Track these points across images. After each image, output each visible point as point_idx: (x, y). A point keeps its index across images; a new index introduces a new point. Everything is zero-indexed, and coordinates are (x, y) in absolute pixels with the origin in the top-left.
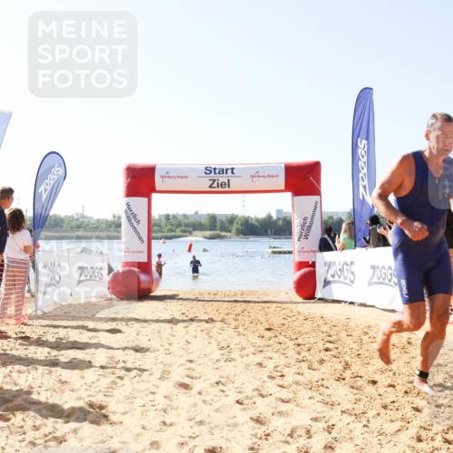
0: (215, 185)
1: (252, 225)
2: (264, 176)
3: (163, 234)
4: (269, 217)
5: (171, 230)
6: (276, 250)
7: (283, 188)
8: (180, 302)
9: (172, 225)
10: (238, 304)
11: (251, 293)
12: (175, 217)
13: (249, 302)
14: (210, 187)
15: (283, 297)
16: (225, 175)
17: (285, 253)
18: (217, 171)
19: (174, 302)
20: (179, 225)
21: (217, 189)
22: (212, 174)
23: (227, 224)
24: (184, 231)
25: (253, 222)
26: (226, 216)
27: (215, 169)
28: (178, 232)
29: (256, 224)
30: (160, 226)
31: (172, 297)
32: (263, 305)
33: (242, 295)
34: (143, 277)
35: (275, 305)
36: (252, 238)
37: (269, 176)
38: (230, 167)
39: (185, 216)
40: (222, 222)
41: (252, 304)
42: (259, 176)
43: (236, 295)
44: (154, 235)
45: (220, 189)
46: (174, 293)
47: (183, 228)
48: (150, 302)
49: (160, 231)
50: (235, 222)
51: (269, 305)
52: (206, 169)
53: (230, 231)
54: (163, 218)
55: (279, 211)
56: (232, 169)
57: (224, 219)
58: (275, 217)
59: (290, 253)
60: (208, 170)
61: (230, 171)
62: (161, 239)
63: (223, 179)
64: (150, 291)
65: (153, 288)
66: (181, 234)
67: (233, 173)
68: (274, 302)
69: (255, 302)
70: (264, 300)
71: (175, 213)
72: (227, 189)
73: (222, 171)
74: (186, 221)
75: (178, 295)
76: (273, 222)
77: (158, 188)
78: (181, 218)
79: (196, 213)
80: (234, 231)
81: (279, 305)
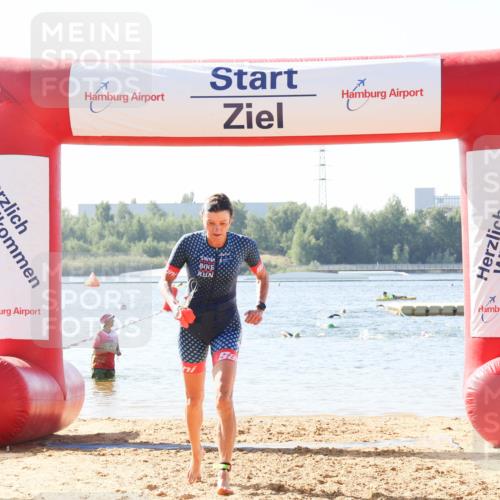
0: (241, 119)
1: (348, 234)
2: (383, 95)
3: (92, 262)
4: (397, 211)
5: (115, 249)
6: (414, 304)
7: (436, 127)
8: (144, 453)
9: (120, 235)
10: (308, 460)
11: (344, 426)
12: (125, 211)
13: (340, 452)
14: (227, 125)
15: (438, 441)
16: (268, 91)
17: (441, 312)
18: (246, 80)
19: (126, 454)
20: (141, 235)
21: (245, 133)
22: (234, 89)
23: (274, 233)
24: (154, 253)
25: (350, 224)
26: (271, 206)
27: (240, 74)
28: (136, 255)
29: (356, 229)
30: (82, 237)
31: (121, 440)
32: (379, 461)
33: (319, 431)
34: (36, 383)
35: (415, 461)
36: (345, 272)
37: (393, 93)
38: (284, 67)
39: (155, 208)
40: (260, 224)
41: (348, 460)
42: (365, 94)
43: (300, 432)
44: (66, 262)
45: (256, 132)
46: (127, 428)
47: (150, 242)
48: (56, 454)
49: (86, 252)
50: (297, 227)
51: (396, 462)
52: (215, 73)
53: (282, 252)
54: (92, 215)
55: (423, 194)
56: (290, 73)
57: (266, 215)
58: (410, 210)
59: (455, 312)
60: (222, 79)
61: (282, 80)
62: (86, 274)
63: (263, 104)
64: (55, 422)
65: (65, 416)
66: (145, 259)
67: (291, 85)
68: (411, 454)
69: (358, 453)
70: (382, 447)
71: (128, 201)
72: (274, 132)
73: (261, 80)
74: (159, 223)
75: (137, 434)
76: (407, 225)
77: (77, 129)
78: (144, 215)
79: (187, 200)
80: (295, 251)
81: (428, 462)
